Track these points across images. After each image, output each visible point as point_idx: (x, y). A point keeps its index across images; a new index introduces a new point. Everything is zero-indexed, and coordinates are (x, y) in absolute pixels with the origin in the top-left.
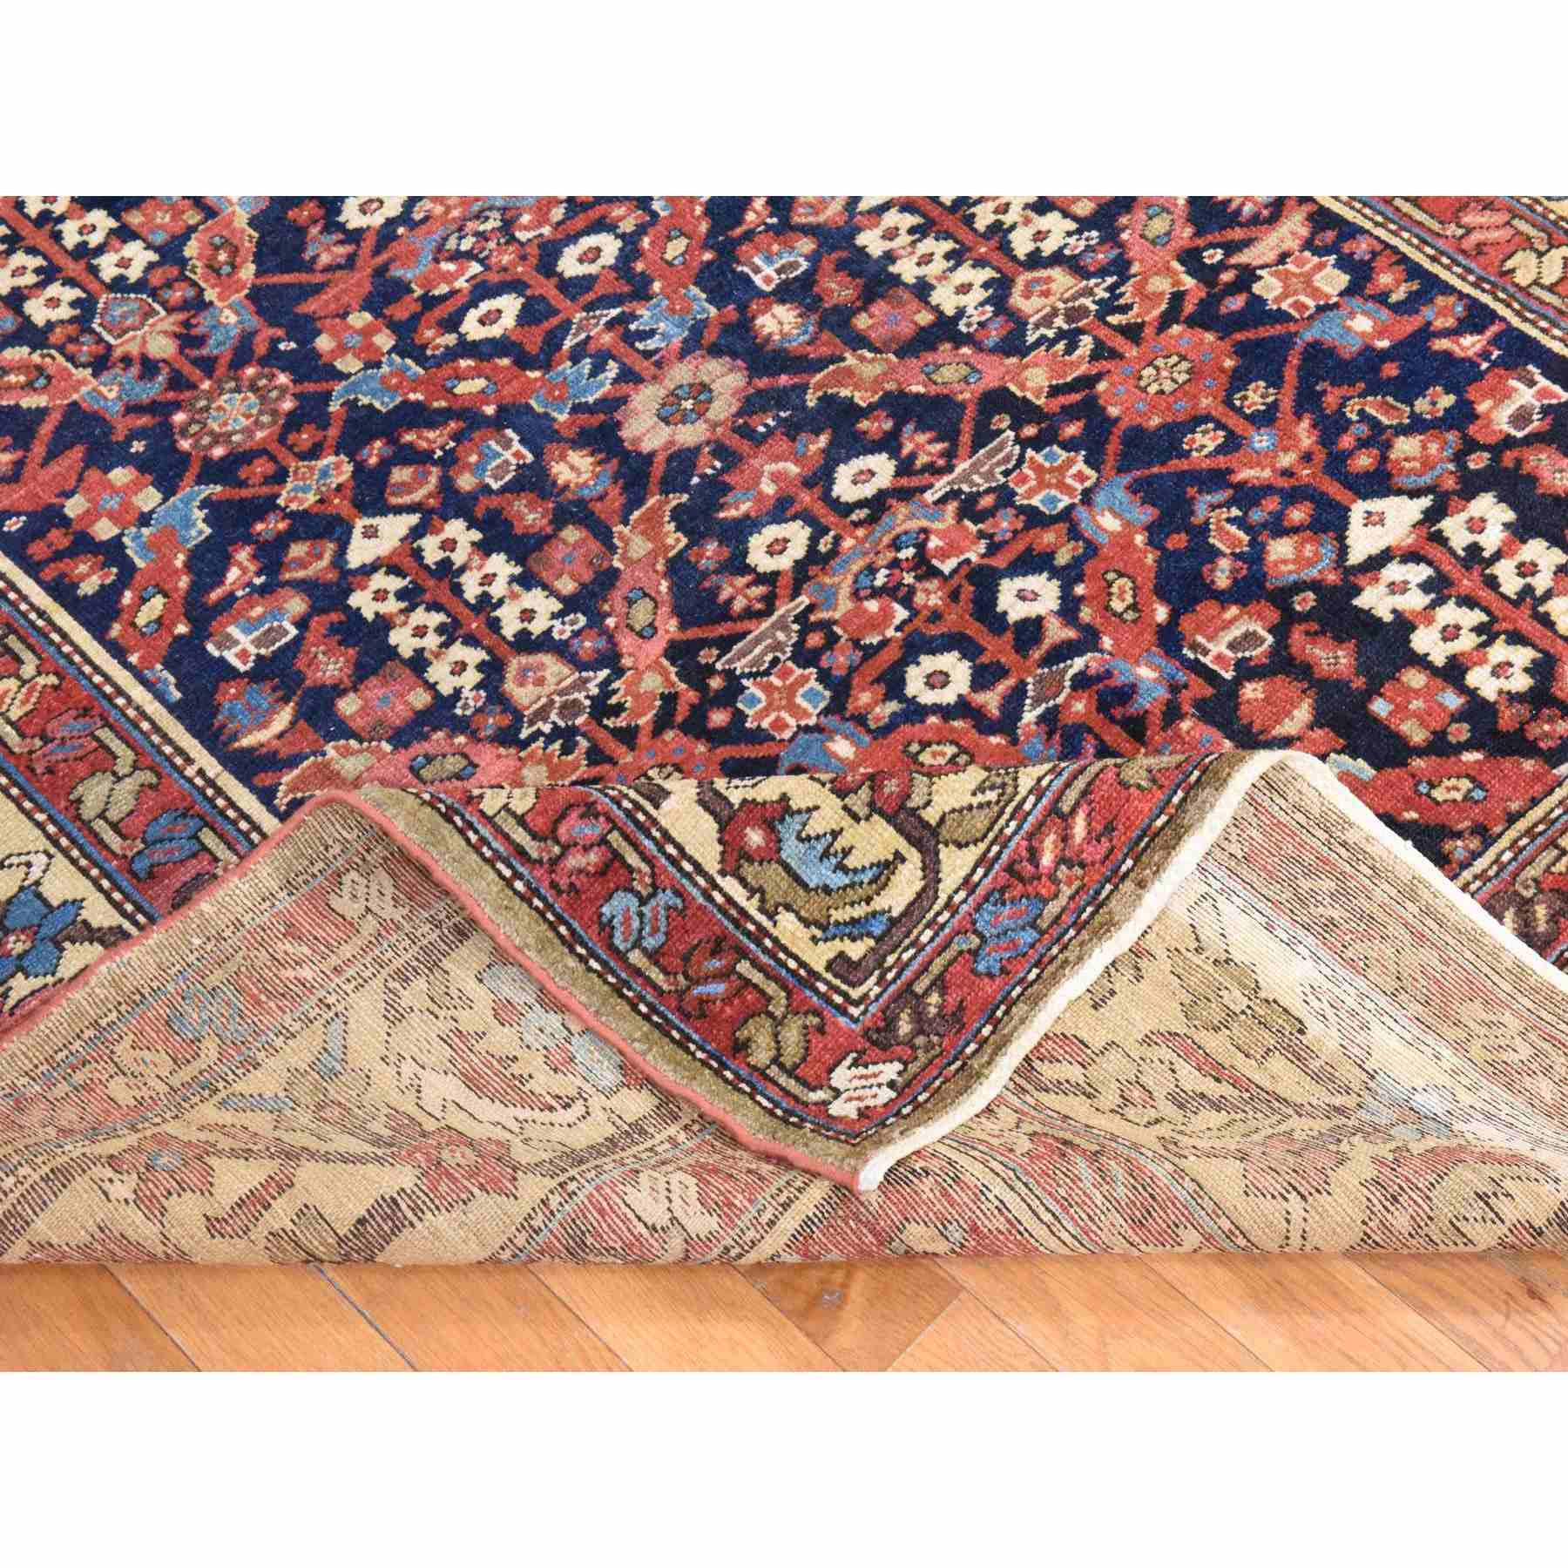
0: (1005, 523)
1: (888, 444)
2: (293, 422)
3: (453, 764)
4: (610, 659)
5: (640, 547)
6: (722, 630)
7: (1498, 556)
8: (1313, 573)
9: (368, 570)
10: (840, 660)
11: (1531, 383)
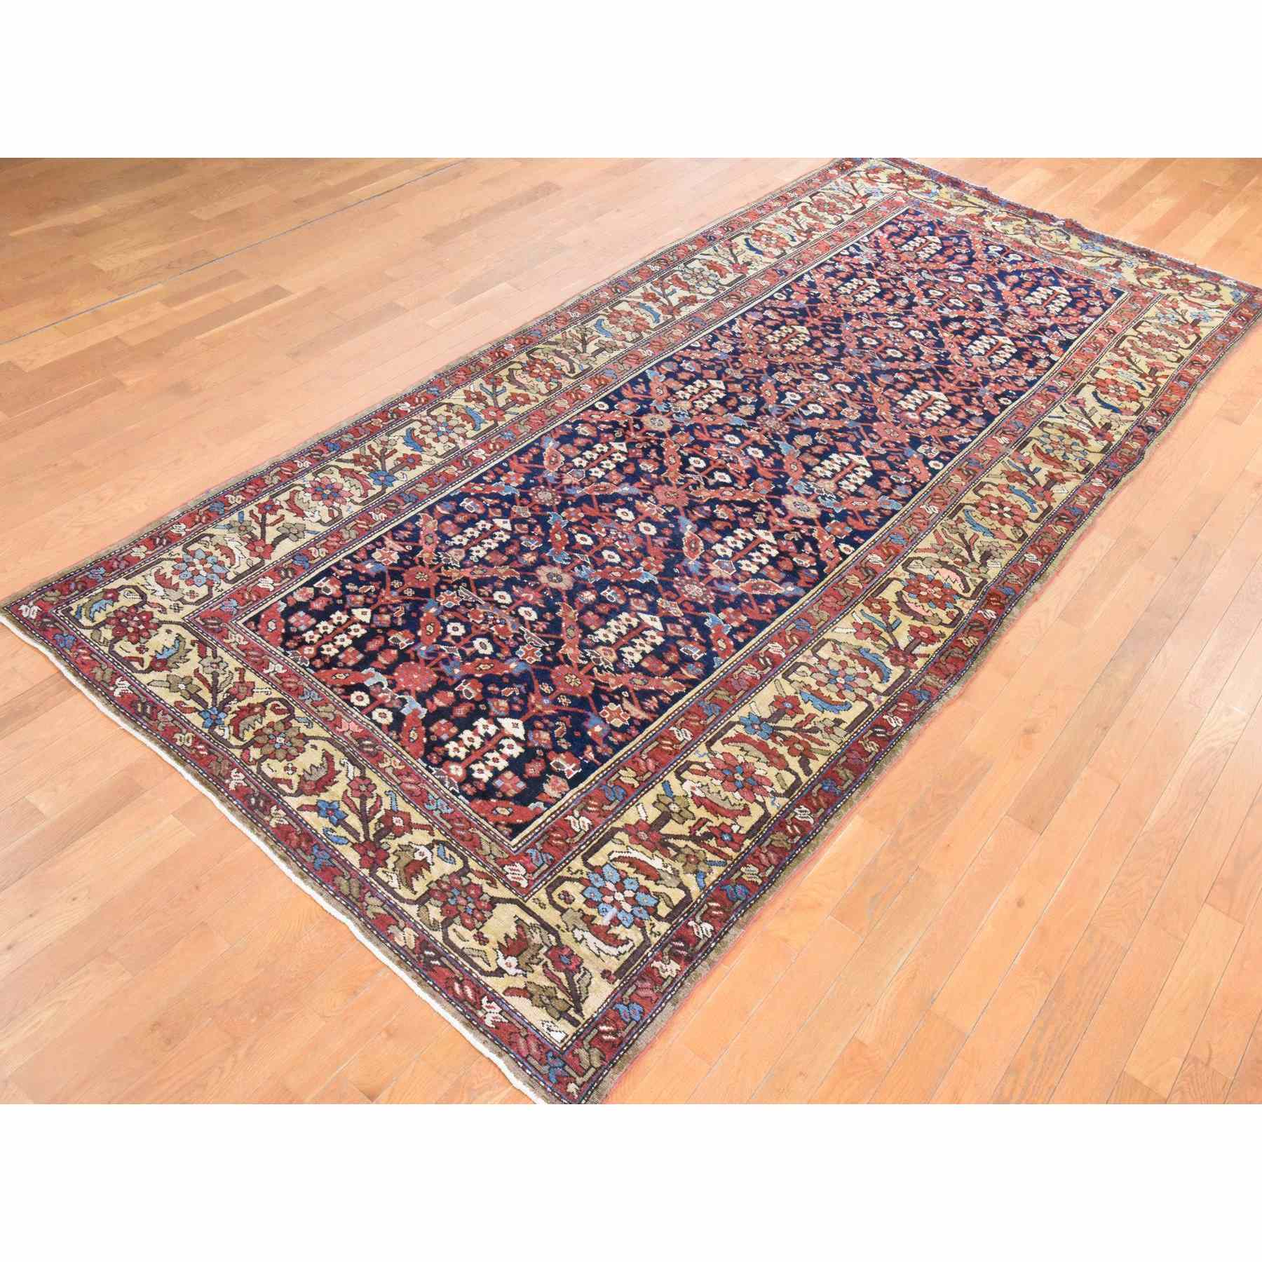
0: (512, 643)
1: (541, 618)
2: (542, 506)
3: (430, 540)
4: (463, 566)
5: (501, 571)
6: (473, 587)
7: (501, 753)
8: (493, 709)
9: (492, 523)
10: (463, 610)
11: (574, 769)
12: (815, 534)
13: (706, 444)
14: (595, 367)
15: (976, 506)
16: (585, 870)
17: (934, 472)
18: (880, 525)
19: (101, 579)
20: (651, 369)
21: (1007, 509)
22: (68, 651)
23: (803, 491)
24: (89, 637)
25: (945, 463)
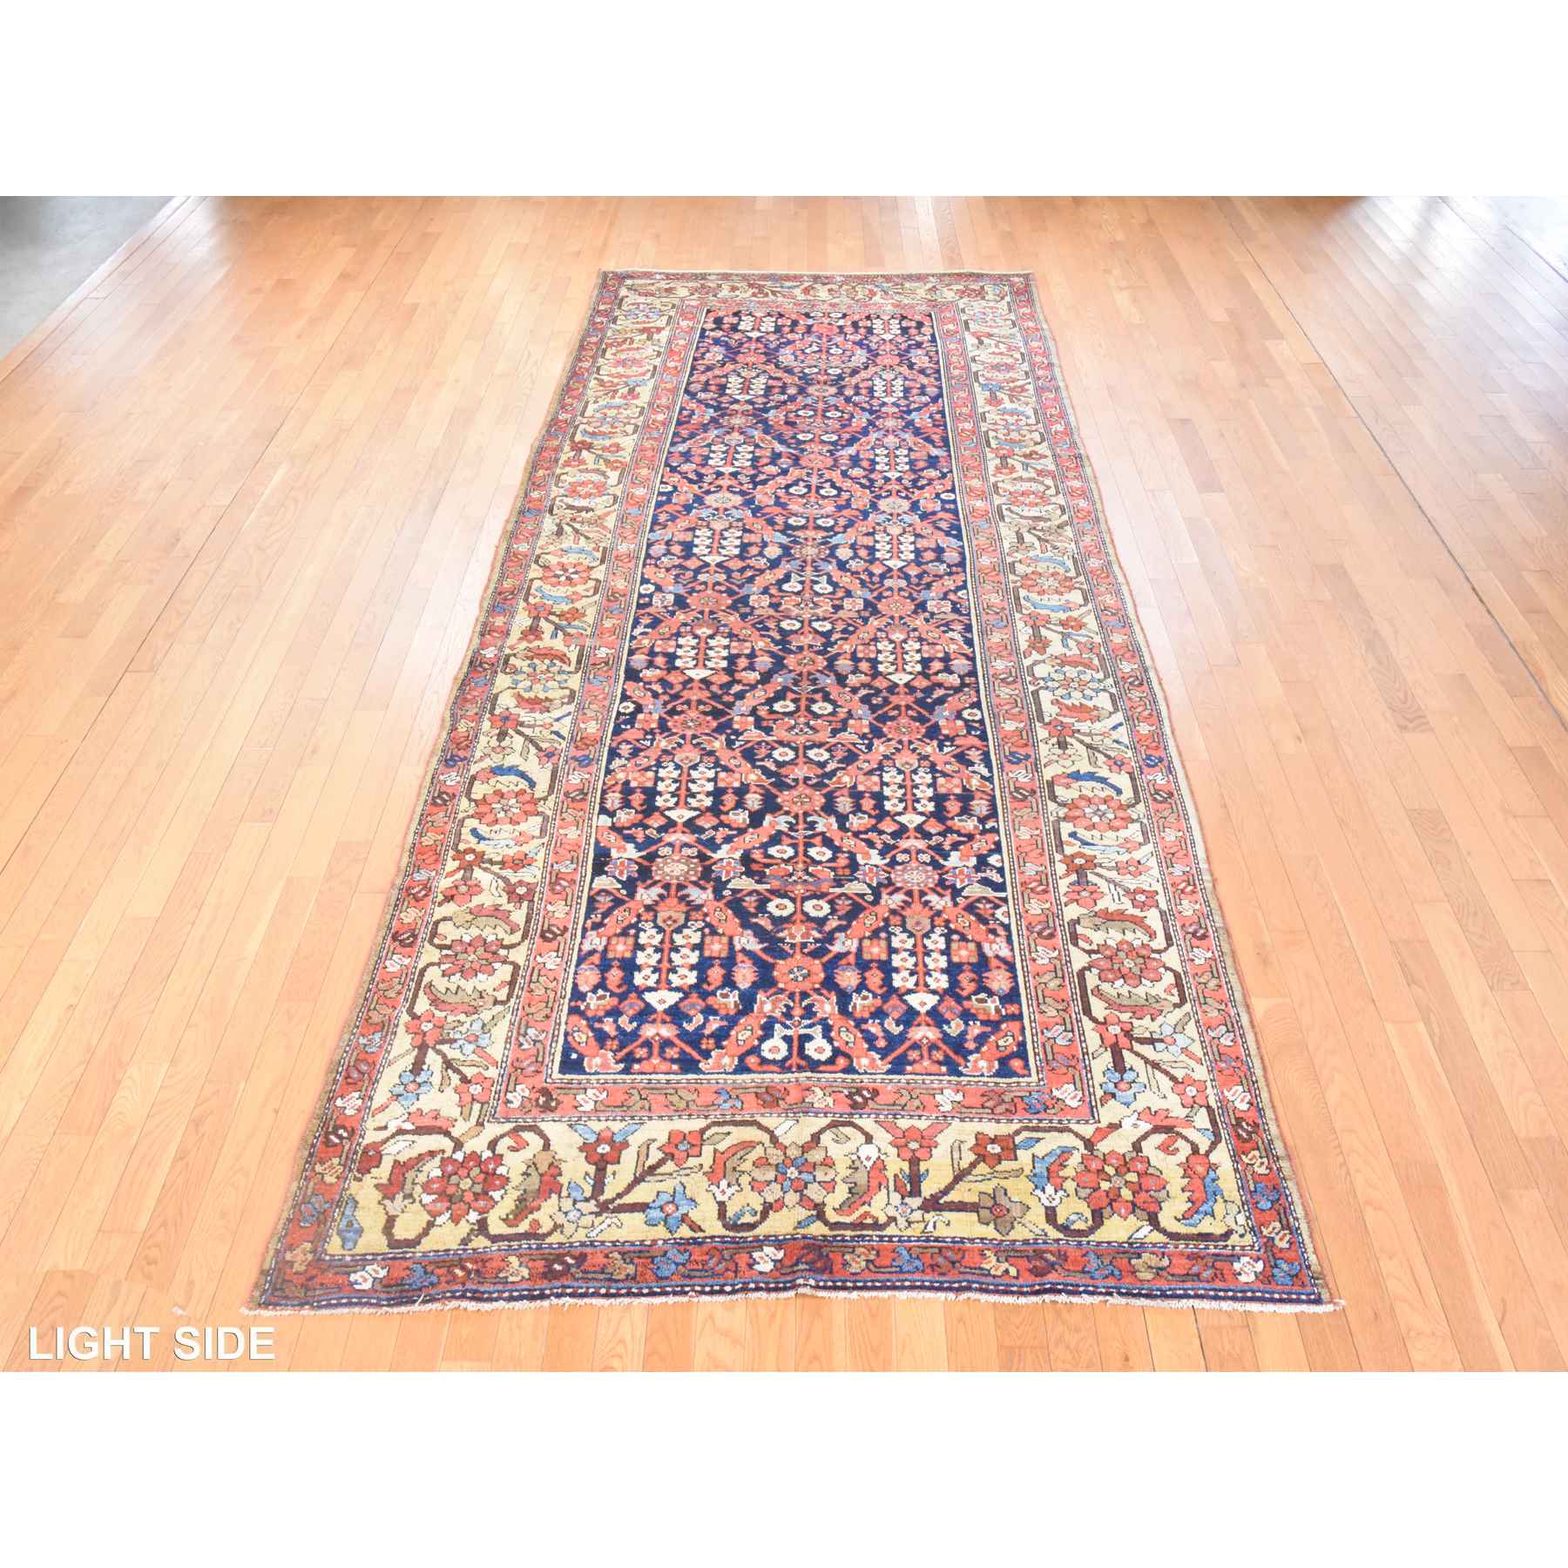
15: (591, 568)
17: (644, 581)
18: (655, 517)
21: (563, 579)
23: (734, 512)
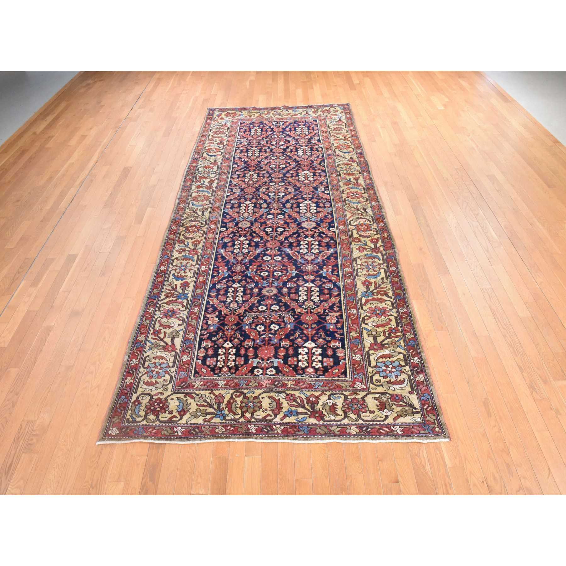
0: (281, 320)
1: (280, 306)
2: (241, 272)
3: (221, 306)
4: (240, 307)
5: (253, 300)
6: (250, 311)
7: (316, 355)
8: (299, 344)
9: (233, 287)
10: (256, 321)
11: (339, 343)
12: (321, 230)
13: (265, 223)
14: (207, 218)
15: (348, 197)
16: (374, 369)
17: (329, 194)
18: (333, 217)
19: (126, 400)
20: (224, 209)
21: (355, 194)
22: (145, 434)
23: (305, 220)
24: (146, 423)
25: (328, 190)
